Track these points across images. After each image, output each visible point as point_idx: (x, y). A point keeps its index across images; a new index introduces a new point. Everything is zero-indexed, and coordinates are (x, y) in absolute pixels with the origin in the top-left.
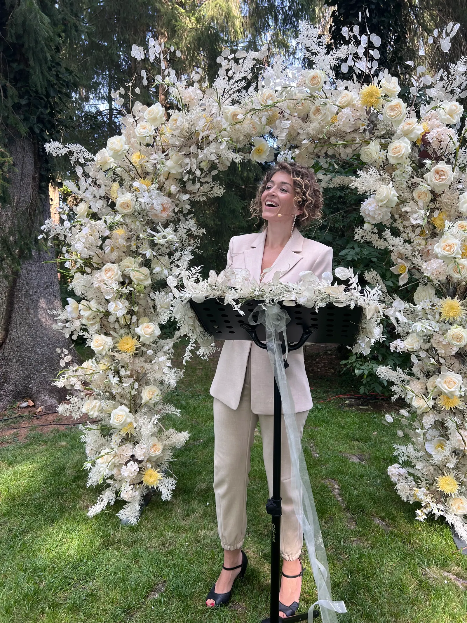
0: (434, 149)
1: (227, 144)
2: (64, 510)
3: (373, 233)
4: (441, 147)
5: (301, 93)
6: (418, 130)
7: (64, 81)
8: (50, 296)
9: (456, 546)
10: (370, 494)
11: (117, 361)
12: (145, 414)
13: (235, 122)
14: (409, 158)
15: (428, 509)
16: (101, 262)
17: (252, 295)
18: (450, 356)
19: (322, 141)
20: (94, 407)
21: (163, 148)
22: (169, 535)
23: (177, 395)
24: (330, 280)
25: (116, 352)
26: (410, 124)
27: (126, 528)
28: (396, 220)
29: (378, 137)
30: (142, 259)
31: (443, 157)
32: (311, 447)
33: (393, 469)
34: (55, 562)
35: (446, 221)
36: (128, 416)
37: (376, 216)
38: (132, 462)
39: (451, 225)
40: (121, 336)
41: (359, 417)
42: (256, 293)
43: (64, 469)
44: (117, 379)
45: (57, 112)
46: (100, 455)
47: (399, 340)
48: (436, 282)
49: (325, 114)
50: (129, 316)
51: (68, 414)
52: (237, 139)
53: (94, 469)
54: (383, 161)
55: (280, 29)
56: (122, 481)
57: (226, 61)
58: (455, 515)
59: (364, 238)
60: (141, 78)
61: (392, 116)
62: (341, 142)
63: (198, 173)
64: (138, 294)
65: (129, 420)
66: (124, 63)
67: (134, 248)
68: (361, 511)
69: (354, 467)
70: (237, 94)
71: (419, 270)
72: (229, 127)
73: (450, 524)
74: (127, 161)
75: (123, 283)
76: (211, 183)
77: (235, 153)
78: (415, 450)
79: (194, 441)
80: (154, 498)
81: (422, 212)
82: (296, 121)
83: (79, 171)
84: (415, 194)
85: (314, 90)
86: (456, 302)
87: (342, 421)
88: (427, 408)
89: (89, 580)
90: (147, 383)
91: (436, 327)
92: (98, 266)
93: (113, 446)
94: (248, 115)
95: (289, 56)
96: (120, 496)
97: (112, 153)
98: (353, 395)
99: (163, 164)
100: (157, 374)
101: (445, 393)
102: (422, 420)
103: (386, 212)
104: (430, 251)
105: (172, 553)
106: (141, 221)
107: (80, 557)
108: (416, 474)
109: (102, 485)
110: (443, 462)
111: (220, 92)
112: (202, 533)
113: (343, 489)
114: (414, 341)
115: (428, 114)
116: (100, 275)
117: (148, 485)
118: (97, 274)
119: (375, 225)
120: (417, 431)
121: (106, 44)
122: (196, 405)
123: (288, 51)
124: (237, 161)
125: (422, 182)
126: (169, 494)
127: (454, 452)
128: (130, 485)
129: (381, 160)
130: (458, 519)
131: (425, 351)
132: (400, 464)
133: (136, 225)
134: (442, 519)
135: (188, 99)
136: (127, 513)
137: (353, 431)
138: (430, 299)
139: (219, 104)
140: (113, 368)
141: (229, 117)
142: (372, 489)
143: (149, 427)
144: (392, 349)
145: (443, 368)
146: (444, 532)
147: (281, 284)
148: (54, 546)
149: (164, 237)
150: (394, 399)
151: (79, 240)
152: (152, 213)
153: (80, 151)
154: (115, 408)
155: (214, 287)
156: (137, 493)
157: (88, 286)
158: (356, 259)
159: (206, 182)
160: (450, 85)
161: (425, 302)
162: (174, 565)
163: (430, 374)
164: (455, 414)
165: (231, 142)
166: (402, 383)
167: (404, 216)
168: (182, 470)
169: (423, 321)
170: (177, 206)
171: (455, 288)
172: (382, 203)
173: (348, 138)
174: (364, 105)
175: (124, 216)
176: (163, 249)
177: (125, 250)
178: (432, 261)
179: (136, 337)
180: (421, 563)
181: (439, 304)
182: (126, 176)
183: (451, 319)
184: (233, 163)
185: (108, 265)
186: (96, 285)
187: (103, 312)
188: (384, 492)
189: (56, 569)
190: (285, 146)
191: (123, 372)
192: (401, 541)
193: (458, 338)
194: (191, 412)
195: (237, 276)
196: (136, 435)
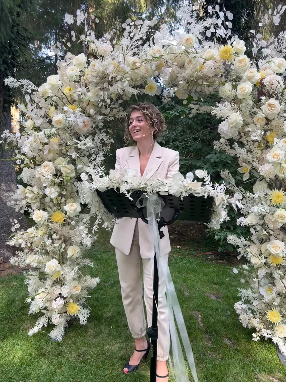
0: (268, 90)
1: (129, 83)
2: (12, 331)
3: (227, 145)
4: (272, 88)
5: (179, 49)
6: (257, 76)
7: (22, 36)
8: (9, 182)
9: (279, 359)
10: (222, 321)
11: (50, 228)
12: (70, 265)
13: (135, 68)
14: (251, 95)
15: (261, 333)
16: (41, 160)
17: (138, 187)
18: (277, 229)
19: (193, 82)
20: (35, 259)
21: (86, 84)
22: (84, 349)
23: (95, 251)
24: (192, 178)
25: (51, 222)
26: (252, 72)
27: (54, 344)
28: (242, 136)
29: (231, 81)
30: (69, 159)
31: (274, 95)
32: (184, 288)
33: (238, 305)
34: (3, 367)
35: (275, 138)
36: (57, 267)
37: (228, 134)
38: (59, 298)
39: (278, 141)
40: (54, 211)
41: (217, 268)
42: (142, 186)
43: (13, 301)
44: (50, 241)
45: (17, 56)
46: (38, 293)
47: (242, 217)
48: (268, 179)
49: (195, 64)
50: (60, 197)
51: (17, 264)
52: (136, 79)
53: (34, 302)
54: (234, 97)
55: (171, 5)
56: (53, 311)
57: (129, 26)
58: (279, 337)
59: (221, 148)
60: (71, 36)
61: (240, 67)
62: (205, 83)
63: (109, 101)
64: (66, 183)
65: (58, 269)
66: (66, 25)
67: (64, 151)
68: (216, 333)
69: (212, 303)
70: (137, 49)
71: (257, 171)
72: (131, 71)
73: (275, 343)
74: (61, 92)
75: (56, 175)
76: (118, 108)
77: (134, 88)
78: (252, 292)
79: (105, 283)
80: (75, 323)
81: (259, 132)
82: (176, 68)
83: (27, 98)
84: (255, 119)
85: (188, 48)
86: (281, 193)
87: (206, 270)
88: (261, 264)
89: (26, 380)
90: (71, 244)
91: (267, 209)
92: (40, 163)
93: (47, 287)
94: (144, 63)
95: (177, 23)
96: (51, 321)
97: (50, 86)
98: (214, 253)
99: (85, 95)
100: (78, 238)
101: (273, 254)
102: (257, 272)
103: (235, 131)
104: (264, 158)
105: (85, 362)
106: (69, 133)
107: (21, 364)
108: (253, 309)
109: (38, 313)
110: (271, 301)
111: (125, 47)
112: (106, 347)
113: (205, 318)
114: (253, 219)
115: (264, 66)
116: (40, 169)
117: (71, 314)
118: (38, 169)
119: (228, 140)
120: (254, 279)
121: (53, 11)
122: (107, 258)
123: (176, 20)
124: (136, 94)
125: (260, 111)
126: (85, 320)
127: (279, 294)
128: (58, 314)
129: (232, 96)
130: (281, 340)
131: (260, 225)
132: (242, 302)
133: (66, 136)
134: (270, 340)
135: (103, 52)
136: (55, 333)
137: (213, 277)
138: (264, 190)
139: (124, 55)
140: (47, 234)
141: (130, 64)
142: (223, 318)
143: (71, 274)
144: (238, 224)
145: (272, 237)
146: (271, 349)
147: (159, 180)
148: (4, 356)
149: (85, 144)
150: (239, 257)
151: (26, 145)
152: (77, 128)
153: (29, 84)
154: (49, 261)
155: (113, 181)
156: (63, 319)
157: (32, 177)
158: (217, 161)
159: (114, 108)
160: (279, 47)
161: (261, 192)
162: (86, 370)
163: (264, 241)
164: (279, 268)
165: (131, 81)
166: (245, 246)
167: (247, 134)
168: (96, 303)
169: (259, 205)
170: (94, 123)
171: (281, 184)
172: (232, 125)
173: (211, 80)
174: (221, 58)
175: (58, 129)
176: (84, 152)
177: (58, 152)
178: (265, 165)
179: (64, 212)
180: (255, 370)
181: (269, 194)
182: (59, 102)
183: (278, 205)
184: (133, 95)
185: (46, 163)
186: (37, 176)
187: (41, 195)
188: (232, 320)
189: (5, 372)
190: (168, 84)
191: (54, 236)
192: (242, 355)
193: (282, 217)
194: (103, 263)
195: (129, 174)
196: (63, 279)
